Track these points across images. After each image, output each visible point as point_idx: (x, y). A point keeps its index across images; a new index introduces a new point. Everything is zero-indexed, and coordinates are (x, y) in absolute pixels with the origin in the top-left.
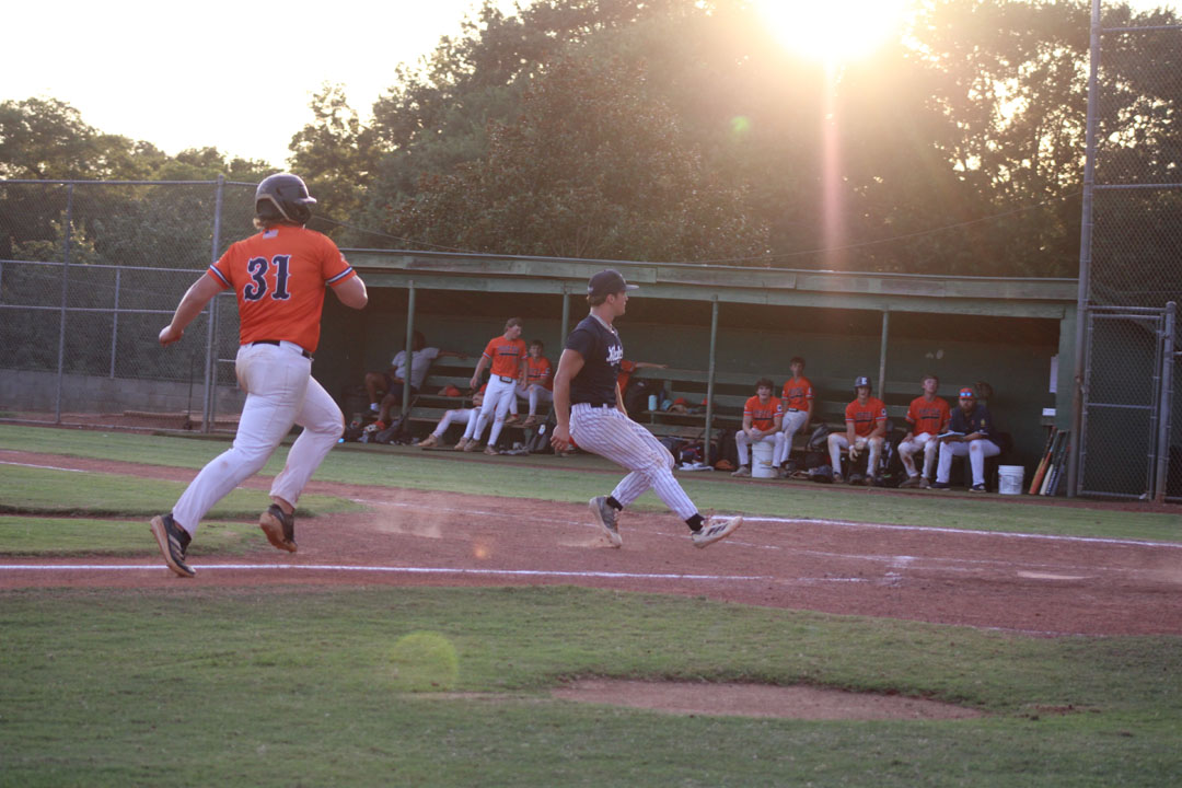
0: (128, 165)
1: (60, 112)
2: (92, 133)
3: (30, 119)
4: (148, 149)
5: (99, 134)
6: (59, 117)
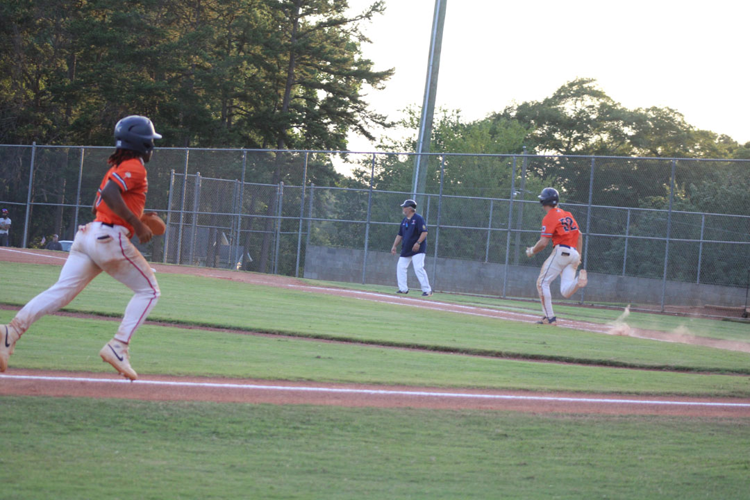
0: (714, 150)
1: (671, 115)
2: (691, 129)
3: (652, 120)
4: (727, 140)
5: (696, 130)
6: (670, 118)
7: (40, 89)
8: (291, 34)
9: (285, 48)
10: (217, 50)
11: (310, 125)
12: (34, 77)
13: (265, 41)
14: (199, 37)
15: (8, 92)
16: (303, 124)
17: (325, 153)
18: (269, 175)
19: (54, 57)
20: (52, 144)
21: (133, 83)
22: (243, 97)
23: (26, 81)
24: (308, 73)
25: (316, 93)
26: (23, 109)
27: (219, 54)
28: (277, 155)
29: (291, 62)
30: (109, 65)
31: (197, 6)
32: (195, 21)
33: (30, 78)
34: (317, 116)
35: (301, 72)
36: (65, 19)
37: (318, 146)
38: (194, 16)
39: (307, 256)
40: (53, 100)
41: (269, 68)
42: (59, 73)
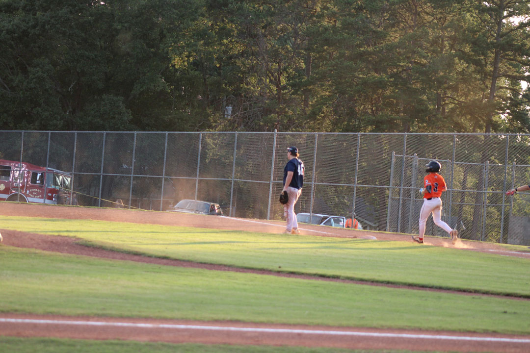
7: (282, 84)
8: (496, 33)
9: (490, 46)
10: (432, 48)
11: (513, 112)
12: (276, 74)
13: (473, 40)
14: (416, 37)
15: (254, 88)
16: (508, 111)
17: (528, 136)
18: (479, 155)
19: (293, 57)
20: (292, 131)
21: (360, 78)
22: (455, 89)
23: (270, 77)
24: (511, 67)
25: (520, 84)
26: (267, 101)
27: (434, 51)
28: (485, 138)
29: (496, 58)
30: (339, 63)
31: (414, 11)
32: (413, 24)
33: (273, 75)
34: (521, 103)
35: (506, 66)
36: (302, 24)
37: (520, 130)
38: (412, 20)
39: (511, 225)
40: (293, 94)
41: (477, 63)
42: (297, 70)
